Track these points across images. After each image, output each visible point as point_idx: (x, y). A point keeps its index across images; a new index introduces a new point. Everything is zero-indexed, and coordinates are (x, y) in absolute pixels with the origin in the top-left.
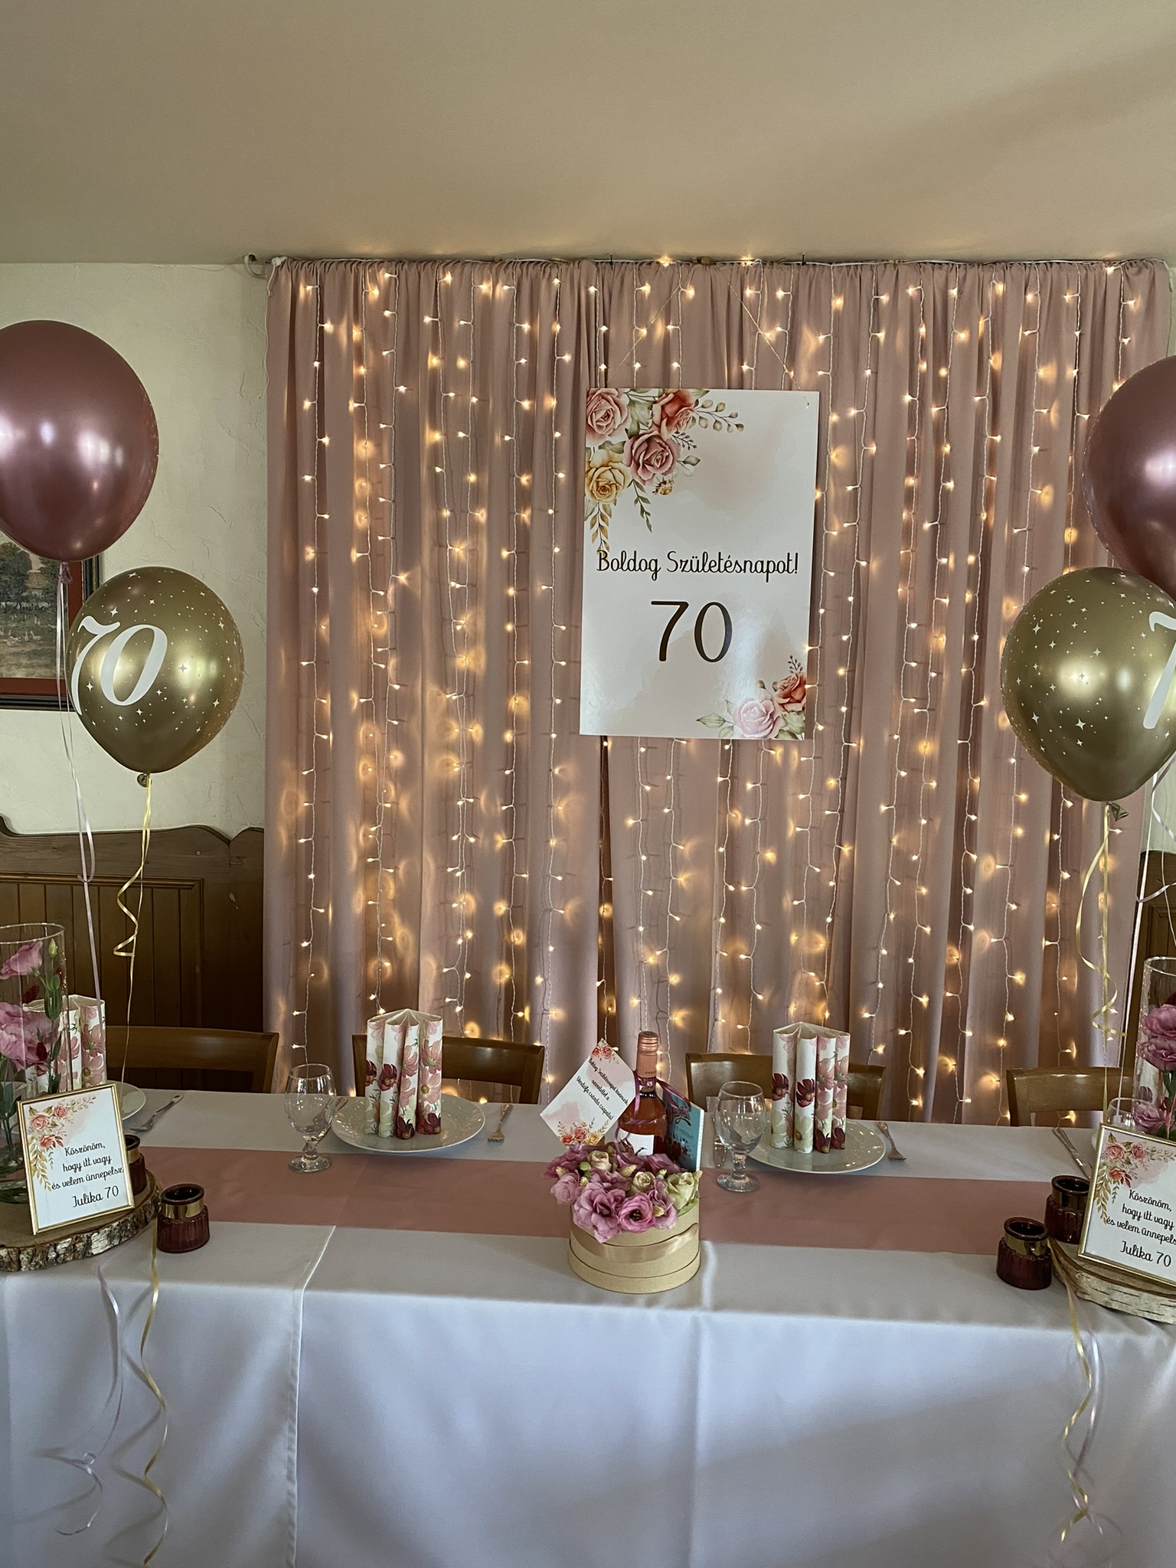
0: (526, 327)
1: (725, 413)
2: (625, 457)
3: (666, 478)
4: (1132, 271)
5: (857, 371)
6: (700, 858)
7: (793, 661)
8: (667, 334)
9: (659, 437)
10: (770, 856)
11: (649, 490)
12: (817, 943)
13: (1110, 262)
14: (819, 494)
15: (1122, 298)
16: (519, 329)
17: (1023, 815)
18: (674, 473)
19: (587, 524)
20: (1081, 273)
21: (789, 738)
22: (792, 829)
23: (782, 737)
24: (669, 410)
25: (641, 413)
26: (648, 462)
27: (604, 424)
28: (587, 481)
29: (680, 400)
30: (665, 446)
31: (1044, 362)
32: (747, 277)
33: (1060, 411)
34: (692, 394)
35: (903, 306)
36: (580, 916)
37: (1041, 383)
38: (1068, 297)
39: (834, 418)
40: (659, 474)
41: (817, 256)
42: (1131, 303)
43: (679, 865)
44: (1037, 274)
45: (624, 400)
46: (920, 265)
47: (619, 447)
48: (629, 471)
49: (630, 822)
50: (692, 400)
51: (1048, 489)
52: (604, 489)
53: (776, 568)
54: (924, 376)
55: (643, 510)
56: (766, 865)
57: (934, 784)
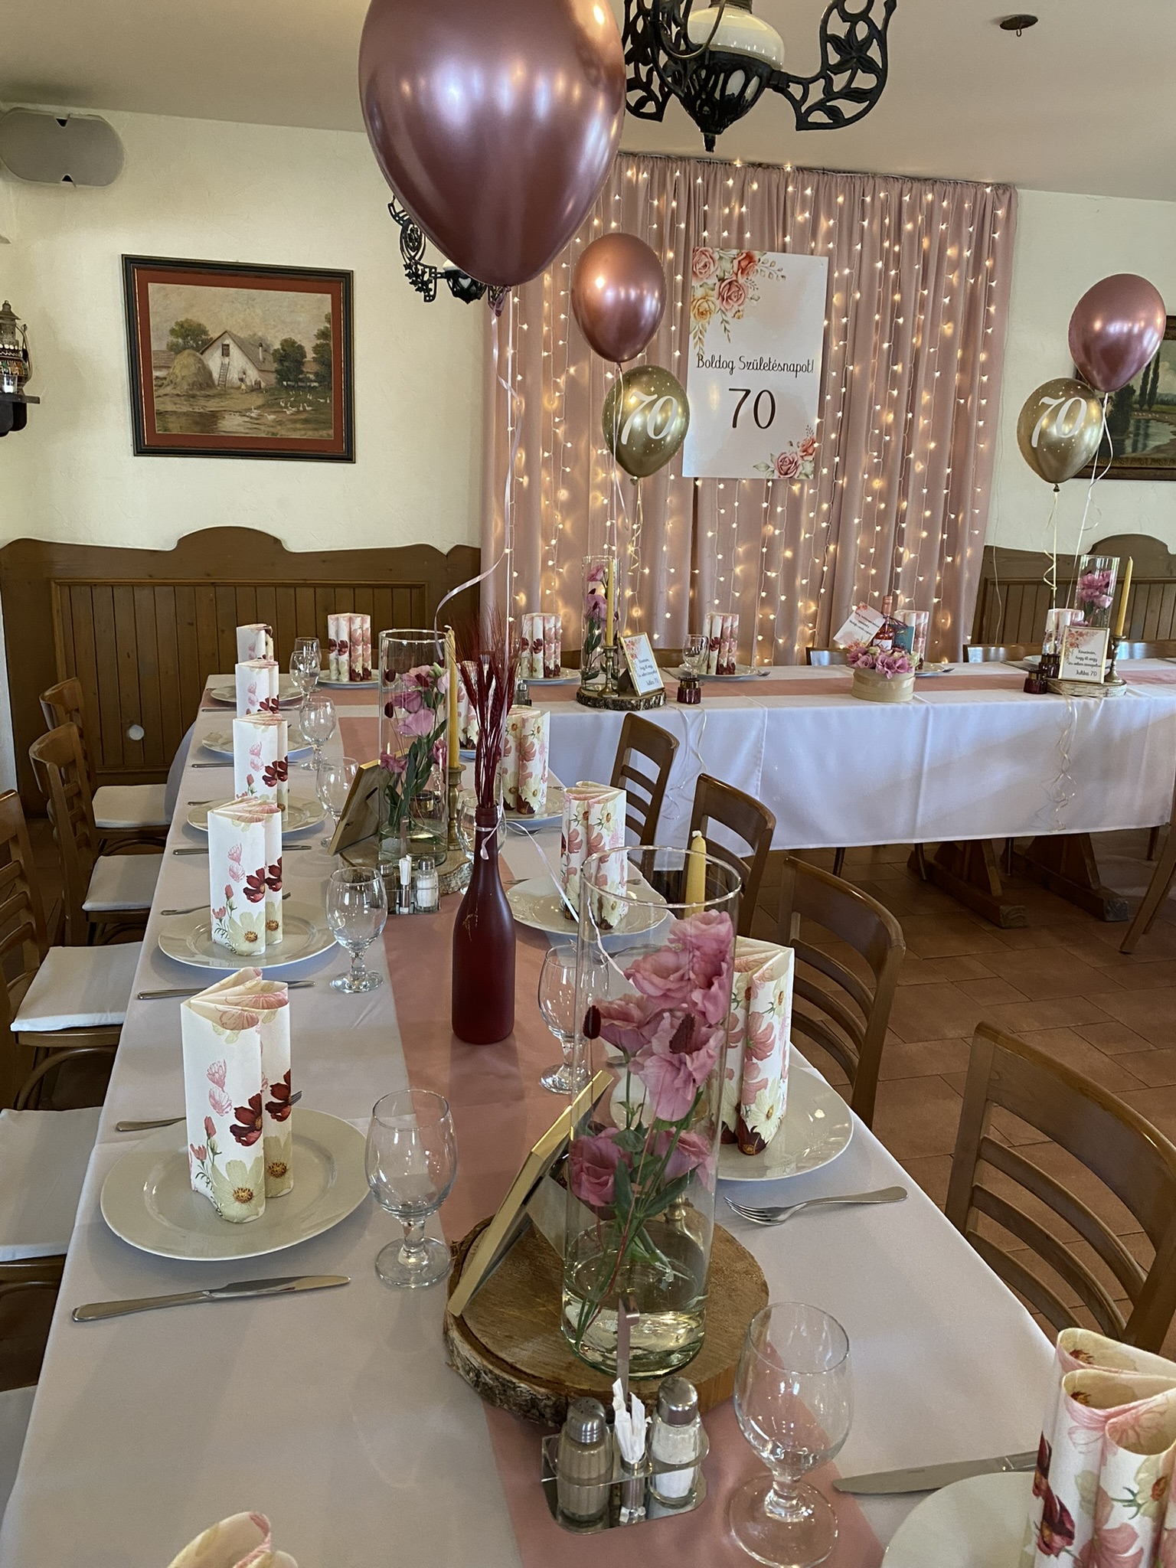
0: (656, 203)
1: (775, 268)
2: (715, 293)
3: (741, 308)
4: (1000, 192)
5: (851, 245)
6: (748, 555)
7: (809, 429)
8: (741, 215)
9: (736, 281)
10: (788, 554)
11: (730, 314)
12: (810, 607)
13: (988, 185)
14: (826, 323)
15: (994, 208)
16: (652, 204)
17: (928, 525)
18: (745, 304)
19: (691, 336)
20: (973, 191)
21: (804, 478)
22: (804, 536)
23: (803, 477)
24: (743, 264)
25: (726, 265)
26: (729, 297)
27: (703, 271)
28: (692, 308)
29: (749, 258)
30: (739, 287)
31: (952, 244)
32: (790, 180)
33: (960, 277)
34: (757, 254)
35: (878, 204)
36: (679, 595)
37: (949, 258)
38: (966, 205)
39: (836, 275)
40: (736, 305)
41: (829, 168)
42: (999, 212)
43: (738, 562)
44: (950, 189)
45: (716, 256)
46: (886, 178)
47: (712, 286)
48: (718, 302)
49: (710, 534)
50: (757, 259)
51: (950, 325)
52: (702, 313)
53: (801, 369)
54: (888, 251)
55: (725, 328)
56: (787, 560)
57: (883, 506)
